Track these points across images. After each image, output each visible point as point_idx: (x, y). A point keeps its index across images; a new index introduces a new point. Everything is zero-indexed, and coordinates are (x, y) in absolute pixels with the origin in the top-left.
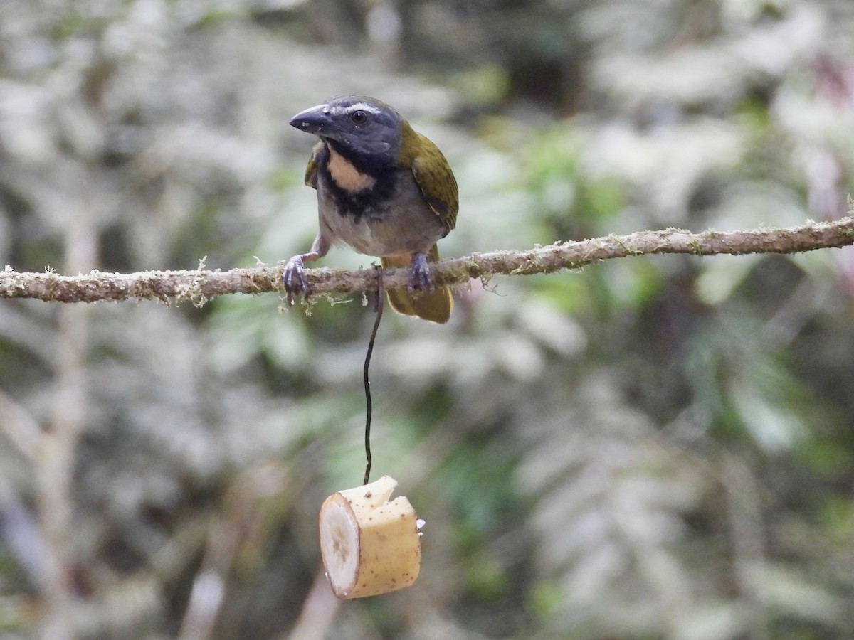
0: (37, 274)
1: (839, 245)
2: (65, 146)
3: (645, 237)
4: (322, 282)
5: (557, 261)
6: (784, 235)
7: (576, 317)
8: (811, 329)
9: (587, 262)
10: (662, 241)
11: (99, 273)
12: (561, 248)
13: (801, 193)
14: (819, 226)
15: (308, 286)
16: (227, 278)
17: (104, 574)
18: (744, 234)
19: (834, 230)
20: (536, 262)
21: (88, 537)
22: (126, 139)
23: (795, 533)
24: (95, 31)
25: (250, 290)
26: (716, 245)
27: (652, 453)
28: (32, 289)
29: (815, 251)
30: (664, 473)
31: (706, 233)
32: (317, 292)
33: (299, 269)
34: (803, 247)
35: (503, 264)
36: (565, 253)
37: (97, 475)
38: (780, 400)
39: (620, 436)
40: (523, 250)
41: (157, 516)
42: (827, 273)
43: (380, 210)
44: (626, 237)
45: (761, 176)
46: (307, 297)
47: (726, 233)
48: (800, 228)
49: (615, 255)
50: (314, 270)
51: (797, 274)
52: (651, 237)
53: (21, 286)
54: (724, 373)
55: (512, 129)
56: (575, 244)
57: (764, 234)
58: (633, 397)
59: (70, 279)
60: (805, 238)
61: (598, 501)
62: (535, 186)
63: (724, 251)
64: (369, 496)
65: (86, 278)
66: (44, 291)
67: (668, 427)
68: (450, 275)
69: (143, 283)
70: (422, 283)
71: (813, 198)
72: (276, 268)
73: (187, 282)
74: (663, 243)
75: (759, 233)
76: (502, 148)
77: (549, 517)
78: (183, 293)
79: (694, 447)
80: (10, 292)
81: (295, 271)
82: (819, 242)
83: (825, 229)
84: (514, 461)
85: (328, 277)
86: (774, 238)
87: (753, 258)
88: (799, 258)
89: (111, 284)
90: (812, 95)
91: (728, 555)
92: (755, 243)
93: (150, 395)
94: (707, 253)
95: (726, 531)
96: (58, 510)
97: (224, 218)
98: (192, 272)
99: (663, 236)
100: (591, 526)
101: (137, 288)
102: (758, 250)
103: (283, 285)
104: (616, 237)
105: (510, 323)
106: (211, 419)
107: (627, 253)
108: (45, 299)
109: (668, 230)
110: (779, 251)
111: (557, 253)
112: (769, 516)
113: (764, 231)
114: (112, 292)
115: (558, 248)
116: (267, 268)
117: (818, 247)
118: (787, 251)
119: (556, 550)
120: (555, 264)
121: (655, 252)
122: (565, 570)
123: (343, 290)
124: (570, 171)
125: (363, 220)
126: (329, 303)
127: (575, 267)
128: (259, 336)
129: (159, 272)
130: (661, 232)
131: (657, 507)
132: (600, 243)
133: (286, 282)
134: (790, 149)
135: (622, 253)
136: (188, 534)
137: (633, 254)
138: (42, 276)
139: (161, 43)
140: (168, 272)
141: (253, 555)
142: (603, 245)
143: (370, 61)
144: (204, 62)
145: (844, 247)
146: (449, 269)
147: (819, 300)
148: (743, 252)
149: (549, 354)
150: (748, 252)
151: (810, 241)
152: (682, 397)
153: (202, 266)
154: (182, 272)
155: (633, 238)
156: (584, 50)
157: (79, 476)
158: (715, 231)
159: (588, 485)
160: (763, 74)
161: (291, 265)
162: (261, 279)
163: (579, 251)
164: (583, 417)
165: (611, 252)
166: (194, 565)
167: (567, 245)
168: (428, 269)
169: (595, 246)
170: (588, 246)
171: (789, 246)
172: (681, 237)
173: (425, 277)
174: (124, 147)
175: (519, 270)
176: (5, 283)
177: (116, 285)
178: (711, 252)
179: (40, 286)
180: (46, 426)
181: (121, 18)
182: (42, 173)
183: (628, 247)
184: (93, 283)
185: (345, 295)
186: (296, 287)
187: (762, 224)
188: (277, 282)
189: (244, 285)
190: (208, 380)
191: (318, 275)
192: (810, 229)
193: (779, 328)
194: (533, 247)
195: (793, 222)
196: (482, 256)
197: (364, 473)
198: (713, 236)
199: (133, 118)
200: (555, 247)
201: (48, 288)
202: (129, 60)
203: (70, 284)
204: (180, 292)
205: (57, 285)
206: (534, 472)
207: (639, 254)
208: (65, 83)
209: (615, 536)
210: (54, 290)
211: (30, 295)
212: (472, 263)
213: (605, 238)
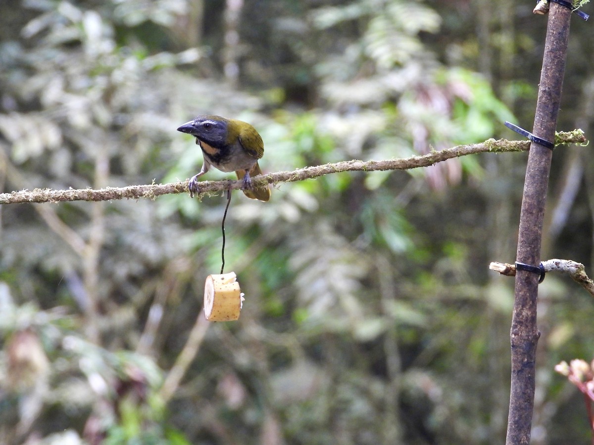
0: (83, 190)
1: (426, 166)
2: (95, 121)
3: (343, 164)
4: (205, 187)
5: (306, 176)
6: (402, 162)
7: (314, 195)
8: (415, 200)
9: (319, 175)
10: (350, 165)
11: (110, 188)
12: (307, 169)
13: (411, 143)
14: (418, 158)
15: (200, 189)
16: (165, 187)
17: (112, 305)
18: (385, 162)
19: (424, 159)
20: (297, 176)
21: (105, 289)
22: (121, 119)
23: (407, 287)
24: (108, 72)
25: (175, 192)
26: (374, 166)
27: (346, 253)
28: (81, 197)
29: (416, 168)
30: (351, 262)
31: (369, 161)
32: (203, 192)
33: (195, 182)
34: (411, 167)
35: (283, 177)
36: (309, 172)
37: (109, 262)
38: (401, 231)
39: (333, 246)
40: (291, 171)
41: (134, 280)
42: (421, 176)
43: (226, 160)
44: (335, 164)
45: (393, 135)
46: (199, 194)
47: (377, 161)
48: (410, 158)
49: (330, 172)
50: (202, 182)
51: (409, 177)
52: (346, 164)
53: (77, 195)
54: (378, 219)
55: (286, 115)
56: (313, 168)
57: (394, 162)
58: (338, 229)
59: (97, 191)
60: (412, 163)
61: (323, 274)
62: (297, 139)
63: (377, 169)
64: (223, 279)
65: (104, 190)
66: (86, 197)
67: (354, 242)
68: (260, 182)
69: (129, 191)
70: (248, 186)
71: (415, 144)
72: (186, 182)
73: (148, 190)
74: (351, 166)
75: (392, 161)
76: (283, 123)
77: (302, 281)
78: (146, 195)
79: (364, 251)
80: (72, 198)
81: (193, 183)
82: (418, 164)
83: (421, 159)
84: (287, 257)
85: (208, 185)
86: (399, 163)
87: (390, 171)
88: (410, 171)
89: (115, 192)
90: (415, 100)
91: (379, 297)
92: (390, 165)
93: (131, 228)
94: (370, 170)
95: (378, 287)
96: (92, 277)
97: (163, 152)
98: (150, 186)
99: (351, 163)
100: (320, 285)
101: (126, 193)
102: (391, 168)
103: (188, 189)
104: (331, 164)
105: (286, 198)
106: (157, 238)
107: (336, 171)
108: (87, 200)
109: (353, 161)
110: (401, 169)
111: (306, 172)
112: (396, 281)
113: (394, 160)
114: (115, 196)
115: (306, 170)
116: (181, 183)
117: (417, 166)
118: (404, 168)
119: (306, 295)
120: (304, 177)
121: (348, 170)
122: (308, 304)
123: (214, 190)
124: (311, 133)
125: (220, 164)
126: (209, 196)
127: (313, 177)
128: (178, 203)
129: (135, 186)
130: (350, 162)
131: (348, 277)
132: (324, 167)
133: (190, 188)
134: (406, 123)
135: (333, 171)
136: (148, 288)
137: (338, 171)
138: (85, 190)
139: (136, 77)
140: (139, 186)
141: (176, 297)
142: (325, 168)
143: (226, 85)
144: (155, 85)
145: (428, 167)
146: (260, 180)
147: (417, 187)
148: (385, 169)
149: (303, 211)
150: (387, 169)
151: (414, 164)
152: (360, 229)
153: (153, 183)
154: (145, 186)
155: (338, 165)
156: (317, 81)
157: (101, 262)
158: (373, 161)
159: (318, 267)
160: (394, 91)
161: (192, 181)
162: (179, 187)
163: (315, 171)
164: (317, 238)
165: (329, 171)
166: (151, 301)
167: (310, 168)
168: (250, 181)
169: (322, 169)
170: (319, 168)
171: (405, 166)
172: (358, 164)
173: (249, 184)
174: (120, 122)
175: (289, 180)
176: (70, 194)
177: (117, 193)
178: (372, 170)
179: (84, 195)
180: (87, 241)
181: (119, 67)
182: (85, 133)
183: (336, 168)
184: (107, 192)
185: (216, 192)
186: (194, 190)
187: (393, 157)
188: (186, 187)
189: (172, 190)
190: (156, 222)
191: (203, 184)
192: (414, 159)
193: (400, 200)
194: (295, 170)
195: (407, 155)
196: (274, 174)
197: (221, 268)
198: (372, 163)
199: (124, 110)
200: (305, 169)
201: (88, 195)
202: (123, 85)
203: (97, 193)
204: (145, 194)
205: (92, 194)
206: (296, 261)
207: (341, 171)
208: (95, 95)
209: (330, 289)
210: (91, 196)
211: (80, 199)
212: (269, 177)
213: (326, 165)
